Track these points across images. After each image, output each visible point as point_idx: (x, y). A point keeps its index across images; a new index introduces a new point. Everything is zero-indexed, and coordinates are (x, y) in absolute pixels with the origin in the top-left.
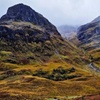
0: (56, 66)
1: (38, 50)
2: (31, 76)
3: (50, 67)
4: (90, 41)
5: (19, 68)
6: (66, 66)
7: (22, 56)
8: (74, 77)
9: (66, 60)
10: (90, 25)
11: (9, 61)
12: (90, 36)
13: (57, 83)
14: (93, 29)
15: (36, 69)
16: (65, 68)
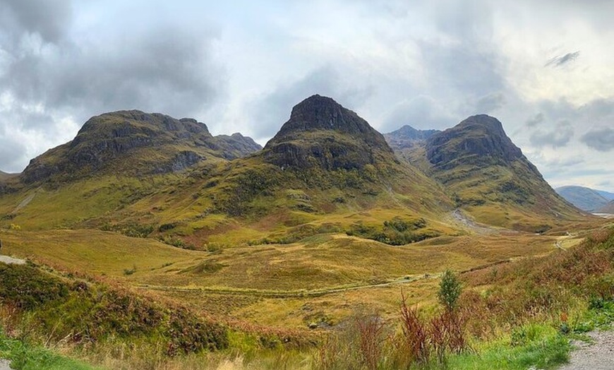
0: (389, 215)
1: (351, 184)
2: (345, 236)
3: (377, 217)
4: (453, 166)
5: (317, 221)
6: (407, 215)
7: (320, 196)
8: (425, 237)
9: (407, 202)
10: (451, 134)
11: (301, 207)
12: (453, 155)
13: (396, 248)
14: (458, 141)
15: (351, 221)
16: (406, 219)
